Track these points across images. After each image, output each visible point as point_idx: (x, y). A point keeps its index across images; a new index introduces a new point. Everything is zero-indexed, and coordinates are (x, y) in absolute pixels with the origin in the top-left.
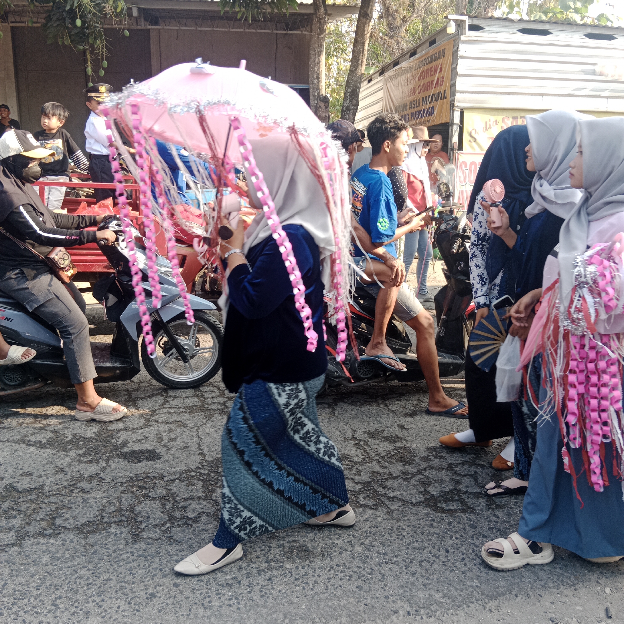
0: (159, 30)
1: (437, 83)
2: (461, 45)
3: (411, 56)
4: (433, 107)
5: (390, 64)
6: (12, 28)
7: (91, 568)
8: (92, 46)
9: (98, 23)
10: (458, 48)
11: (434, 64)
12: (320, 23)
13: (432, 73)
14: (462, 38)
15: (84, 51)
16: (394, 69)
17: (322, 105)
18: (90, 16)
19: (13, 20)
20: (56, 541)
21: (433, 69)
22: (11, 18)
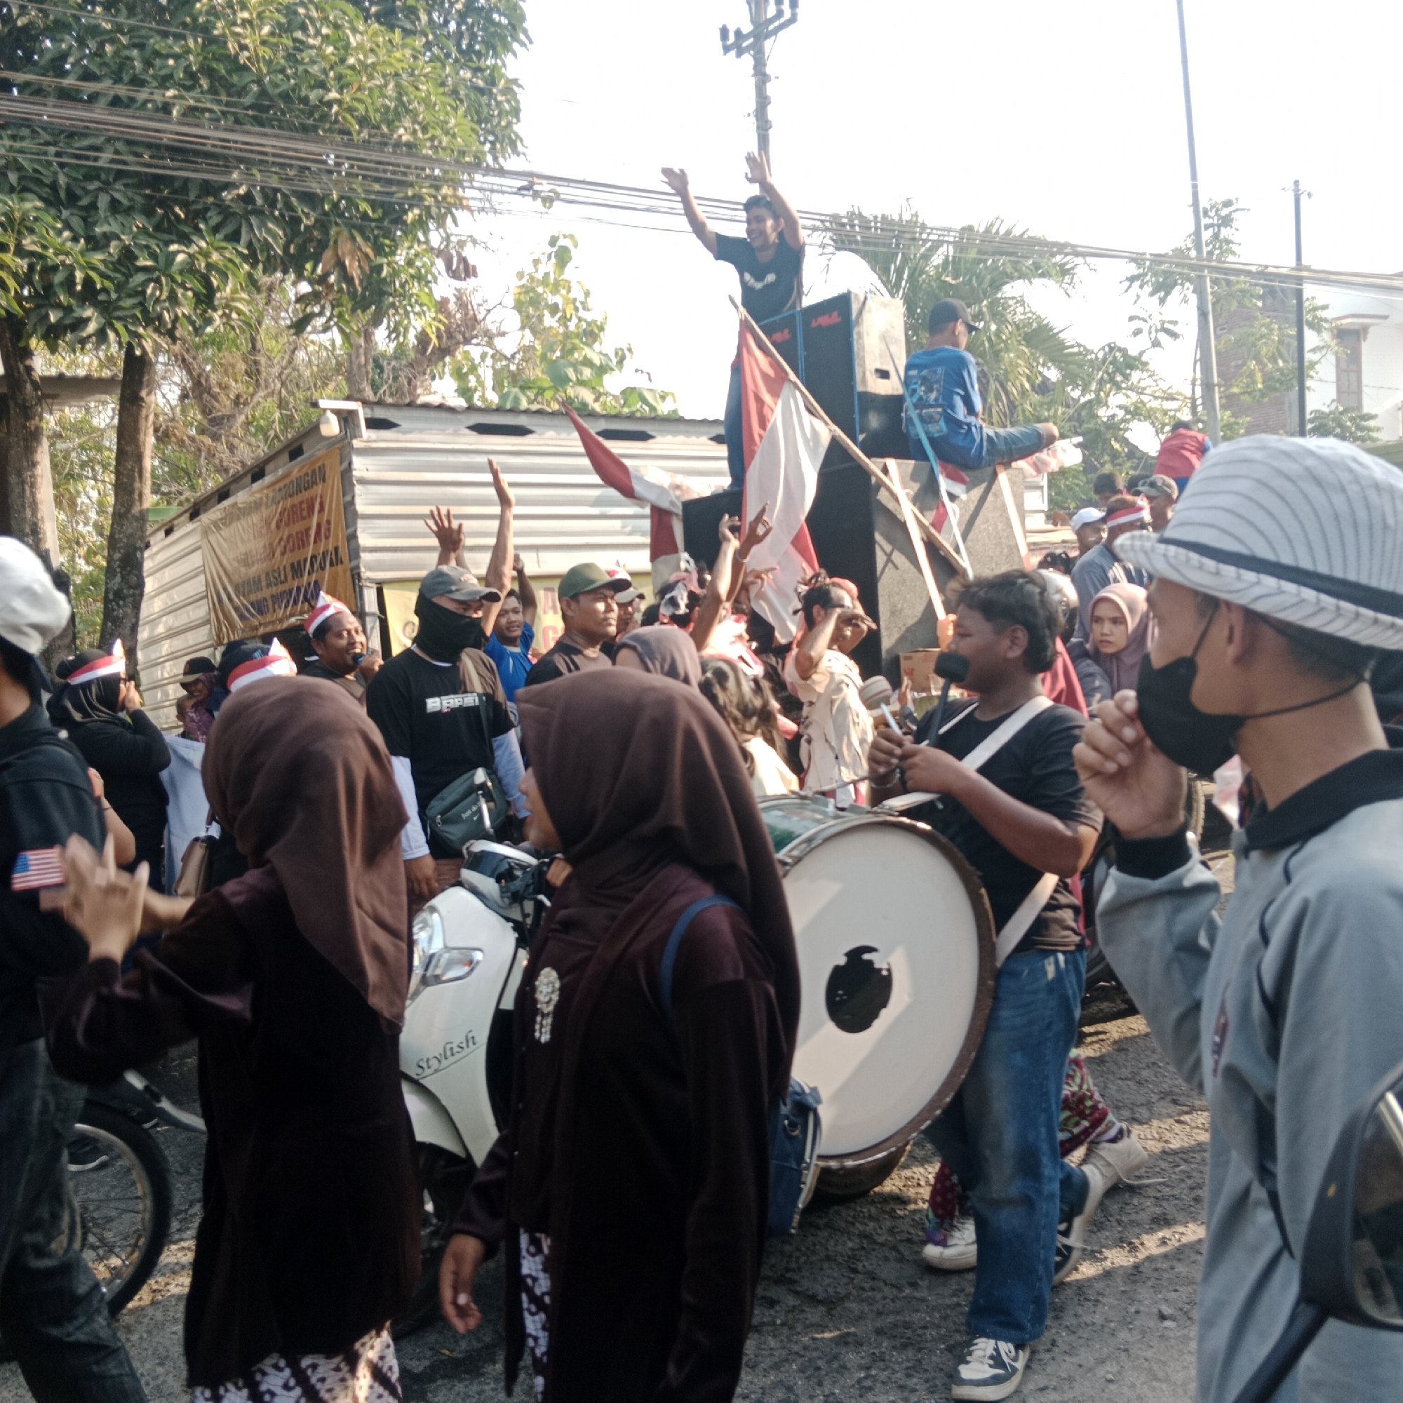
1: (318, 533)
2: (355, 459)
3: (254, 479)
4: (316, 582)
5: (211, 496)
10: (350, 464)
11: (306, 495)
12: (27, 417)
13: (305, 513)
14: (357, 444)
16: (220, 506)
21: (304, 506)
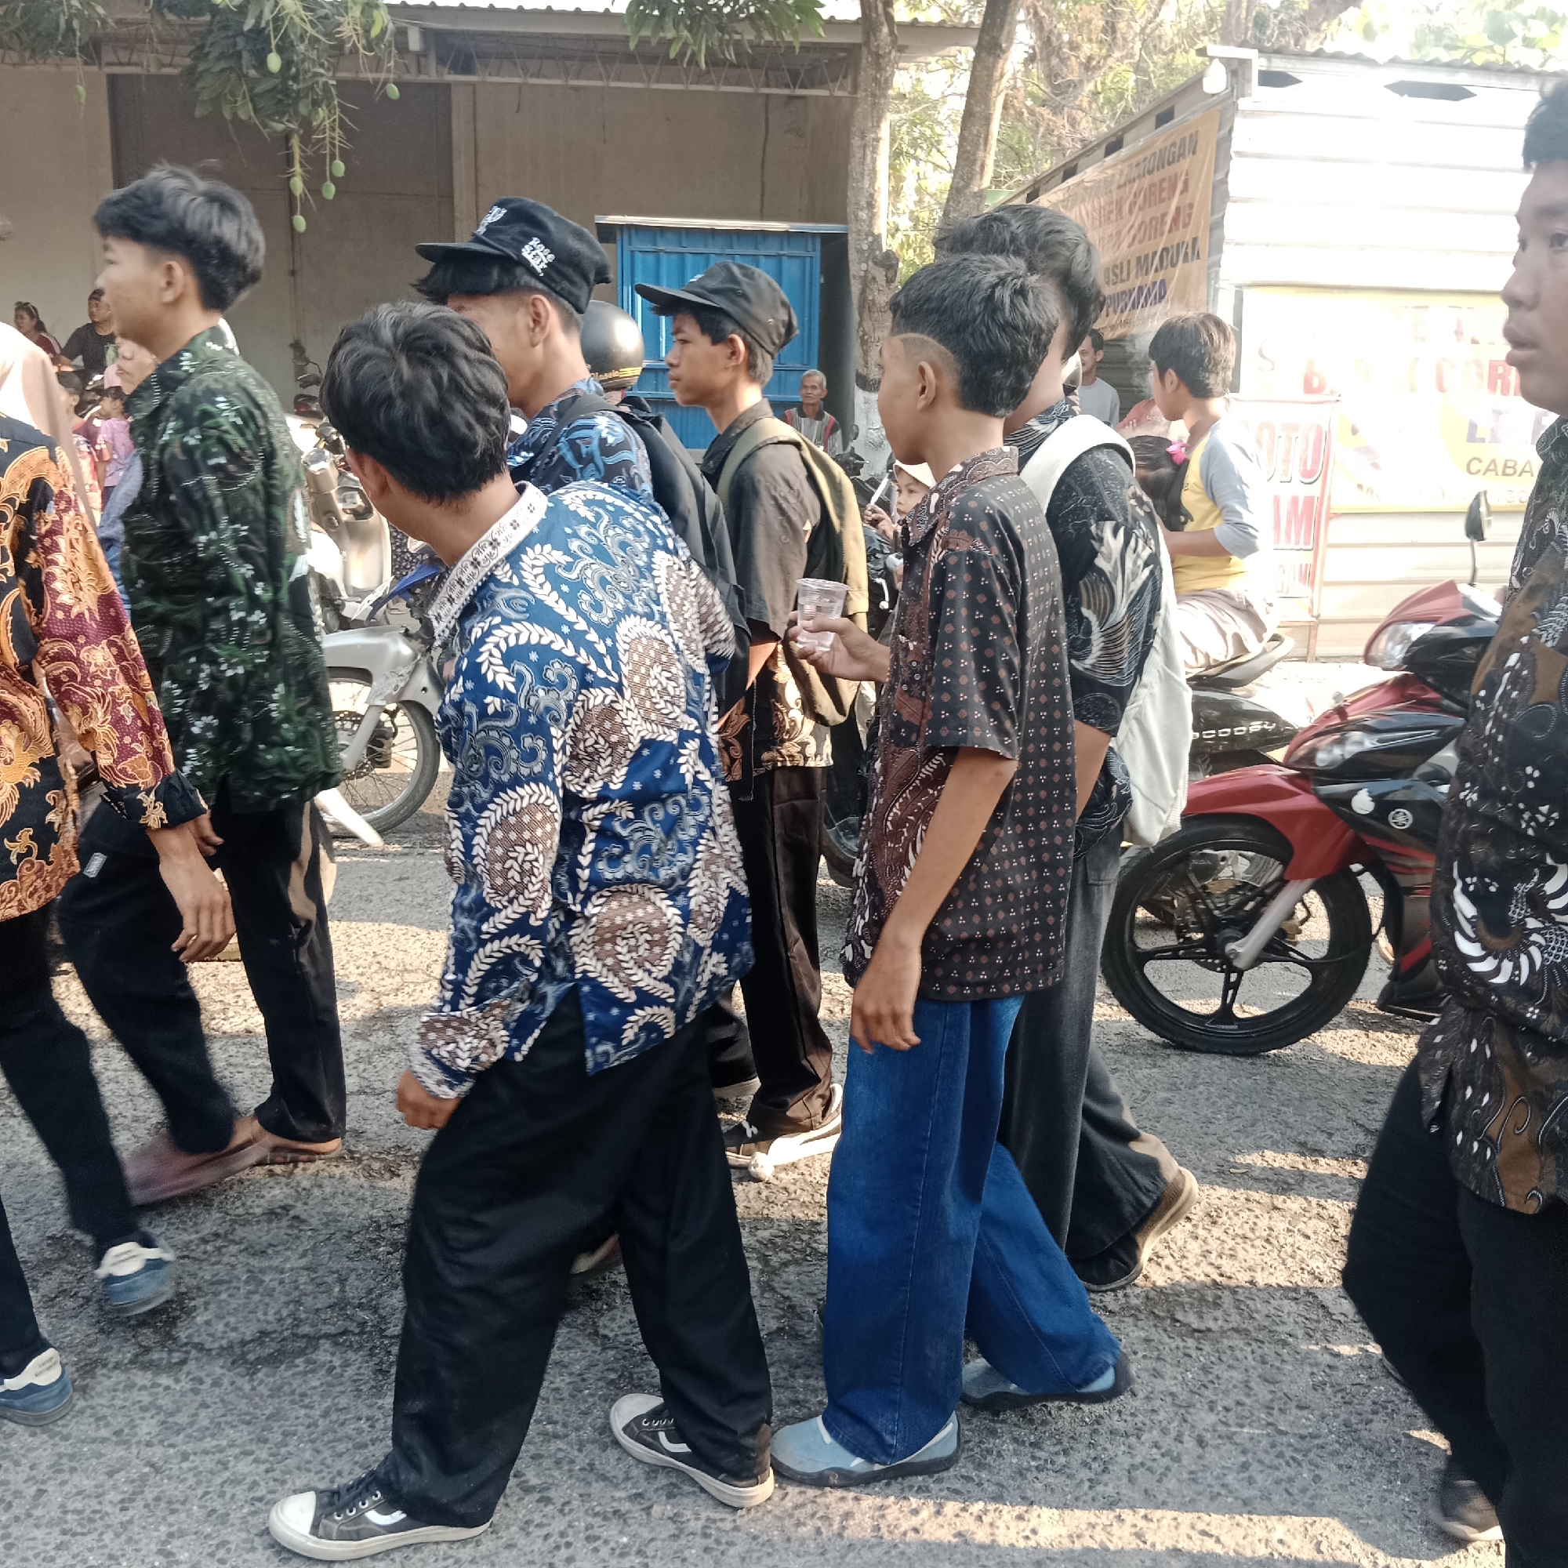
0: (473, 85)
1: (1175, 220)
2: (1239, 123)
3: (1108, 152)
4: (1163, 282)
5: (1052, 175)
6: (112, 79)
7: (264, 1455)
8: (306, 124)
9: (322, 65)
10: (1230, 131)
11: (1169, 171)
12: (879, 68)
13: (1164, 194)
14: (1243, 103)
15: (287, 136)
16: (1064, 185)
17: (880, 274)
18: (301, 48)
19: (112, 58)
20: (177, 1381)
21: (1165, 185)
22: (108, 55)
